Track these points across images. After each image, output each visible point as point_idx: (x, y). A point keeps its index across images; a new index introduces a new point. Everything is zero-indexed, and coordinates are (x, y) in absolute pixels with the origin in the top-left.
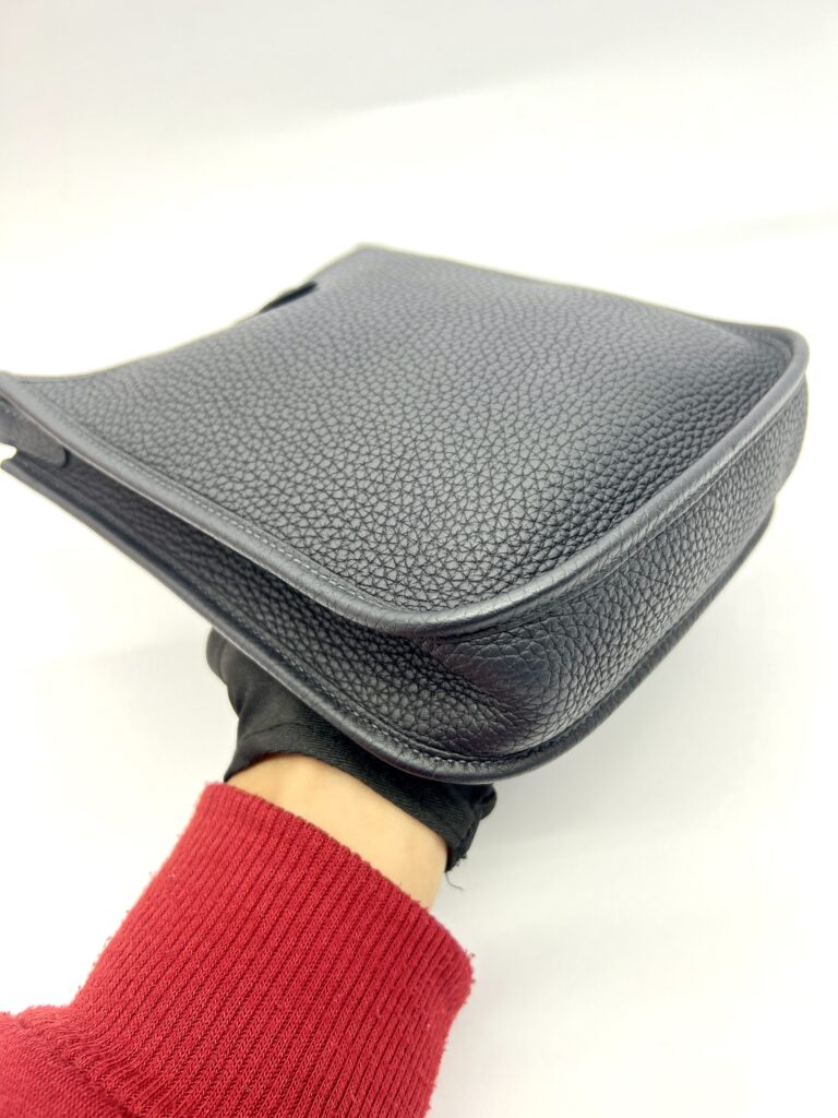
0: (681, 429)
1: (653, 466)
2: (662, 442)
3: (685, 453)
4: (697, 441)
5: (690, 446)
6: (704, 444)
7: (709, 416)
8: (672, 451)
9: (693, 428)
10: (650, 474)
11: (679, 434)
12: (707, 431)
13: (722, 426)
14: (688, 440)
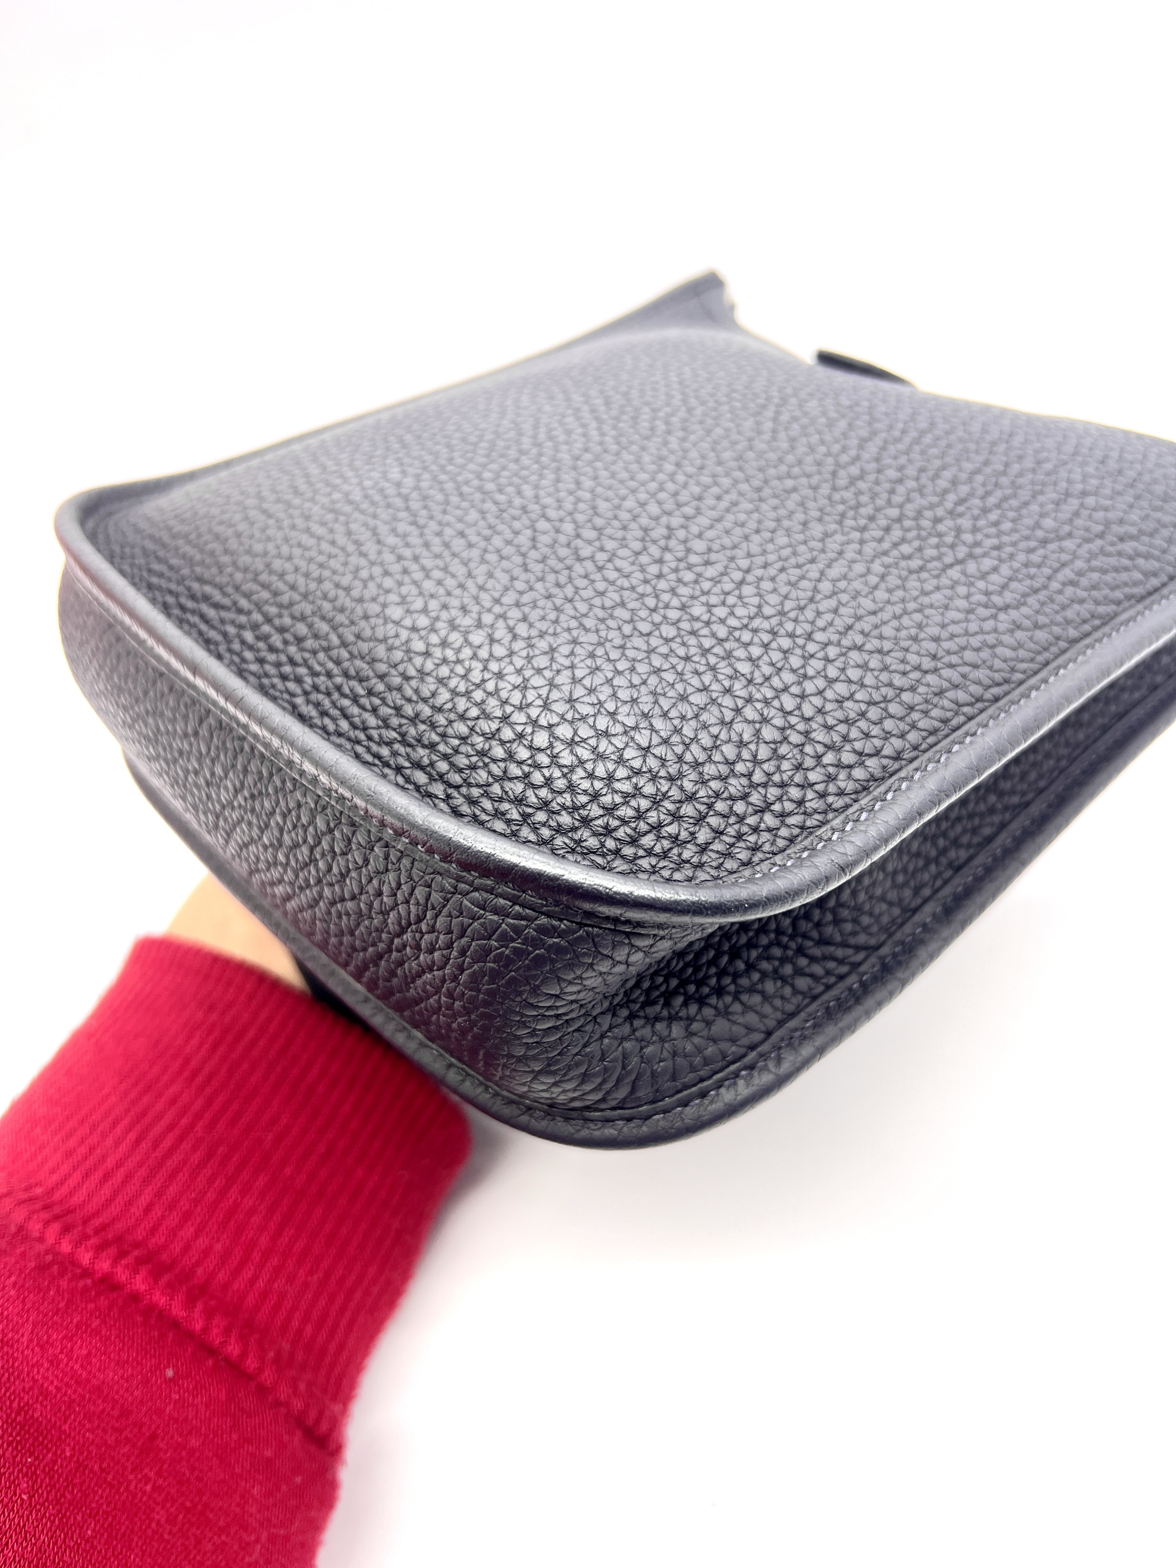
0: (286, 642)
1: (223, 614)
2: (257, 617)
3: (249, 655)
4: (272, 671)
5: (261, 661)
6: (265, 681)
7: (323, 688)
8: (249, 636)
9: (292, 662)
10: (211, 613)
11: (276, 640)
12: (291, 686)
13: (310, 711)
14: (272, 657)
